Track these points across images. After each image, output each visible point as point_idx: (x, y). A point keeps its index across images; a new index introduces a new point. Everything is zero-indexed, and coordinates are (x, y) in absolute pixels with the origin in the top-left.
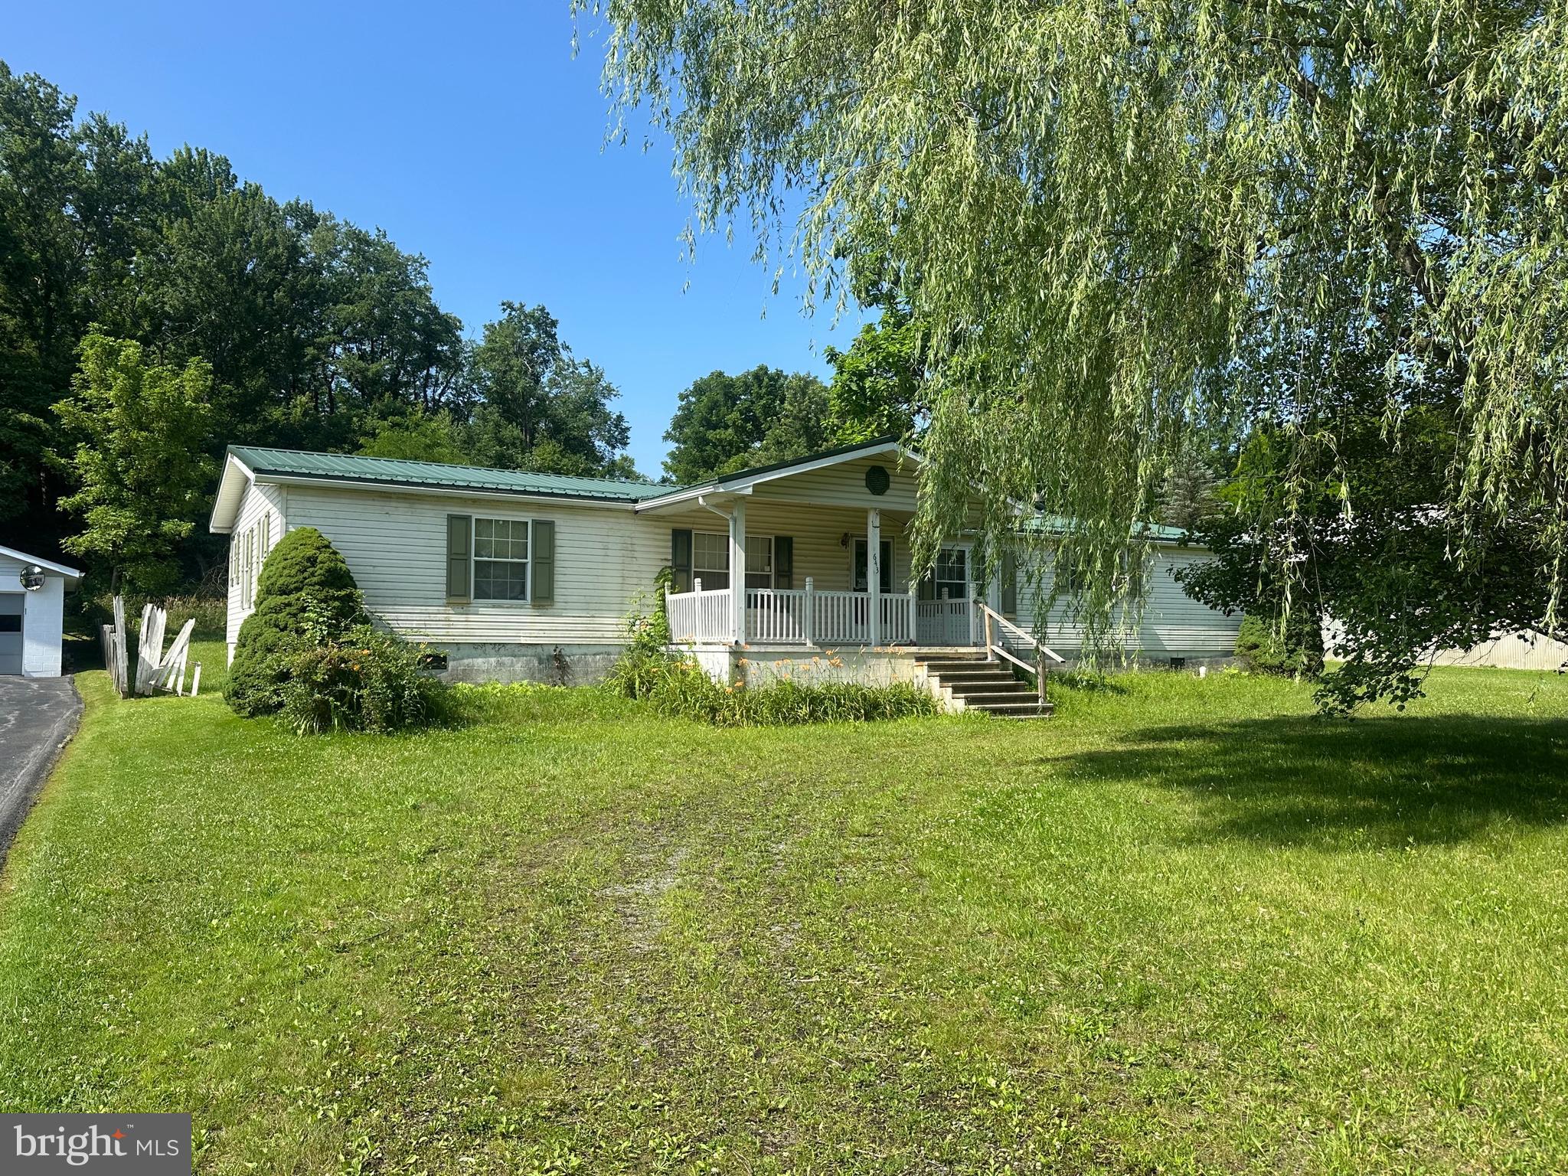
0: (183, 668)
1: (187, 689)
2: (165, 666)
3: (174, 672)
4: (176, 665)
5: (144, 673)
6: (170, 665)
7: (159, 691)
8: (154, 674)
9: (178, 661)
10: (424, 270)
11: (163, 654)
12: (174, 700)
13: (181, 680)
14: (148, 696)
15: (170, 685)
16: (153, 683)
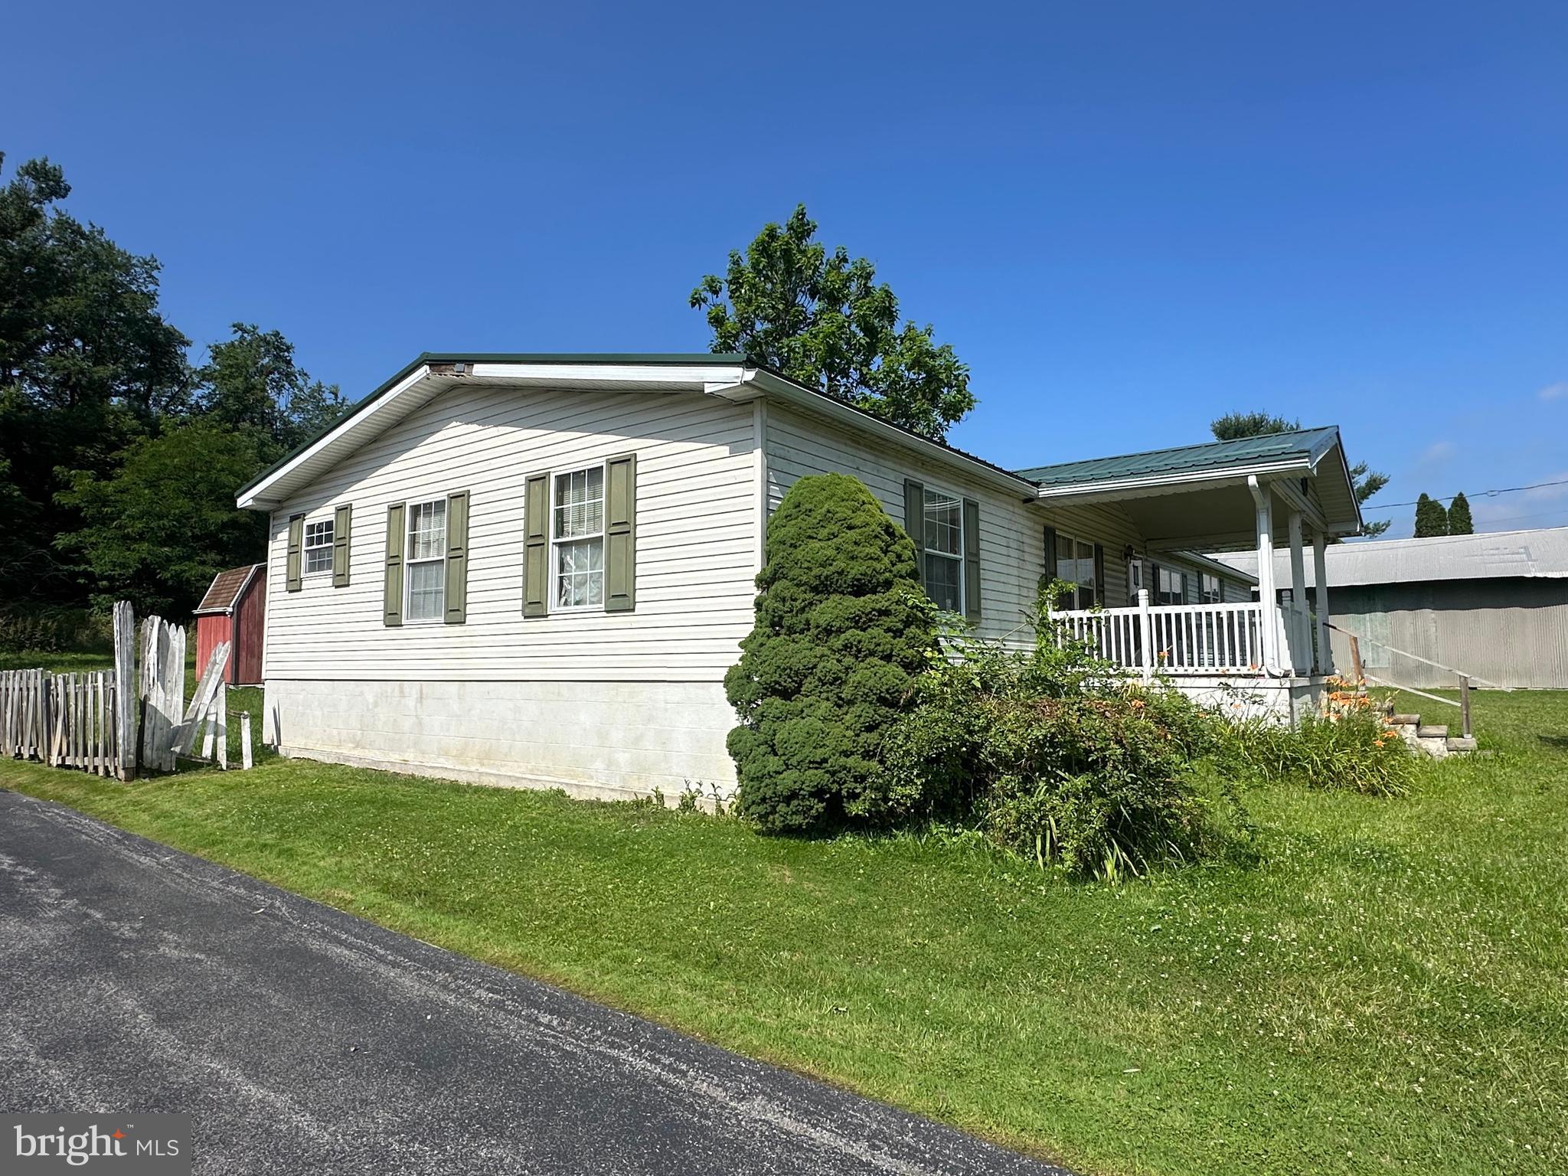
0: (222, 722)
1: (235, 755)
2: (194, 720)
3: (210, 729)
4: (212, 718)
5: (158, 733)
6: (200, 717)
7: (188, 764)
8: (175, 735)
9: (212, 710)
10: (155, 273)
11: (187, 699)
12: (217, 777)
13: (222, 740)
14: (170, 773)
15: (207, 752)
16: (177, 749)
